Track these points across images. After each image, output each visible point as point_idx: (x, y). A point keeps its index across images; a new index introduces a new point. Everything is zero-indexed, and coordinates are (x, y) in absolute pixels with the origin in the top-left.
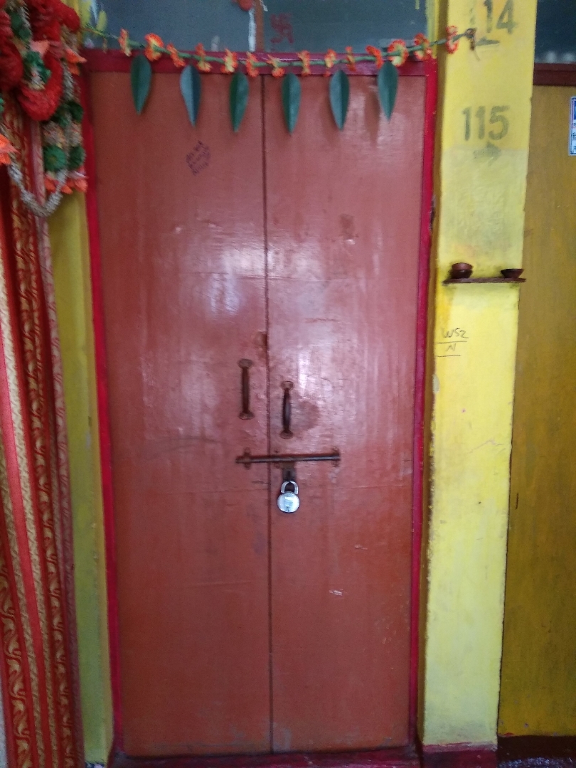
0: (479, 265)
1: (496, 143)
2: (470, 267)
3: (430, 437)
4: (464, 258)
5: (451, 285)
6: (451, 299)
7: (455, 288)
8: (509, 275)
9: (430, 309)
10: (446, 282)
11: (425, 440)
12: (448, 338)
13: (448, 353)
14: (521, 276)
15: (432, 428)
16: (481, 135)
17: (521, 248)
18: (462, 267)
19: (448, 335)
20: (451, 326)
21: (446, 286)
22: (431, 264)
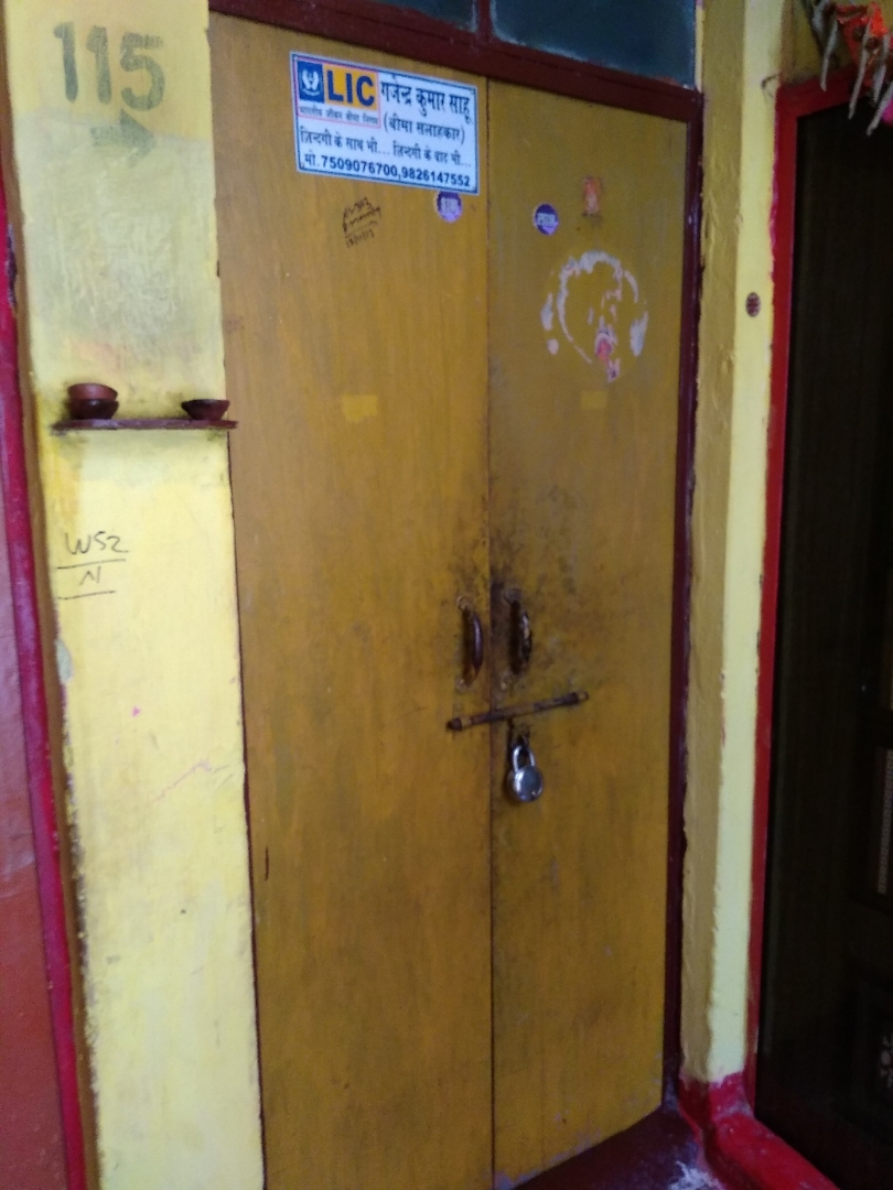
0: (133, 389)
1: (138, 115)
2: (114, 393)
3: (65, 779)
4: (96, 371)
5: (72, 434)
6: (78, 467)
7: (82, 441)
8: (200, 413)
9: (32, 488)
10: (60, 427)
11: (56, 787)
12: (79, 555)
13: (84, 589)
14: (226, 416)
15: (67, 760)
16: (104, 92)
17: (221, 355)
18: (93, 392)
19: (80, 548)
20: (85, 527)
21: (61, 434)
22: (22, 385)
